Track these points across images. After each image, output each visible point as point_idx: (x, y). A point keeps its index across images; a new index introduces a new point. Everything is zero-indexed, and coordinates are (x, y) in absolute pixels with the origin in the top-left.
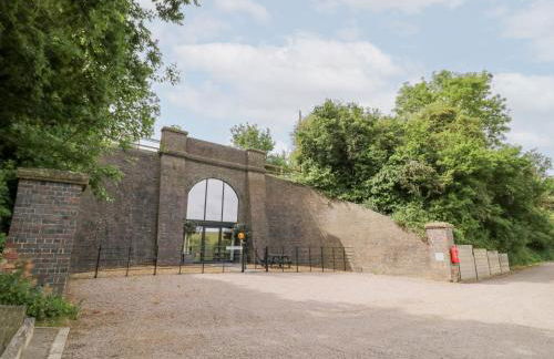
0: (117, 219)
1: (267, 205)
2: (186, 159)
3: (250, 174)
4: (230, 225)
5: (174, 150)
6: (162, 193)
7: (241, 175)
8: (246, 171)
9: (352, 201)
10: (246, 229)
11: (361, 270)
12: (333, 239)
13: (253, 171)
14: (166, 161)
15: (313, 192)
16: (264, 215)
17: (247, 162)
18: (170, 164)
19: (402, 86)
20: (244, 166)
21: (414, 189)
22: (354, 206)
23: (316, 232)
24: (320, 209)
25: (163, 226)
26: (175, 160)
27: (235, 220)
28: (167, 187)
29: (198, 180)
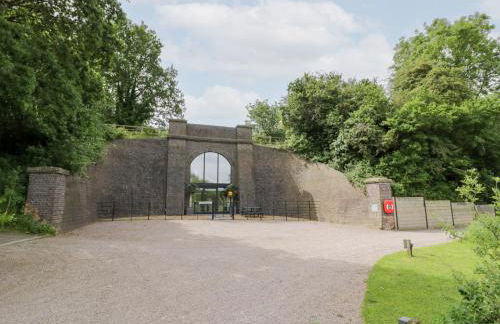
0: (139, 185)
1: (254, 169)
2: (187, 140)
3: (239, 145)
4: (224, 186)
5: (177, 135)
6: (169, 165)
7: (232, 147)
8: (236, 143)
9: (322, 162)
10: (235, 188)
11: (323, 220)
12: (307, 194)
13: (241, 143)
14: (172, 143)
15: (293, 156)
16: (250, 177)
17: (236, 137)
18: (175, 145)
19: (399, 42)
20: (234, 140)
21: (363, 149)
22: (322, 166)
23: (295, 189)
24: (299, 169)
25: (170, 188)
26: (178, 141)
27: (229, 182)
28: (172, 162)
29: (198, 154)
